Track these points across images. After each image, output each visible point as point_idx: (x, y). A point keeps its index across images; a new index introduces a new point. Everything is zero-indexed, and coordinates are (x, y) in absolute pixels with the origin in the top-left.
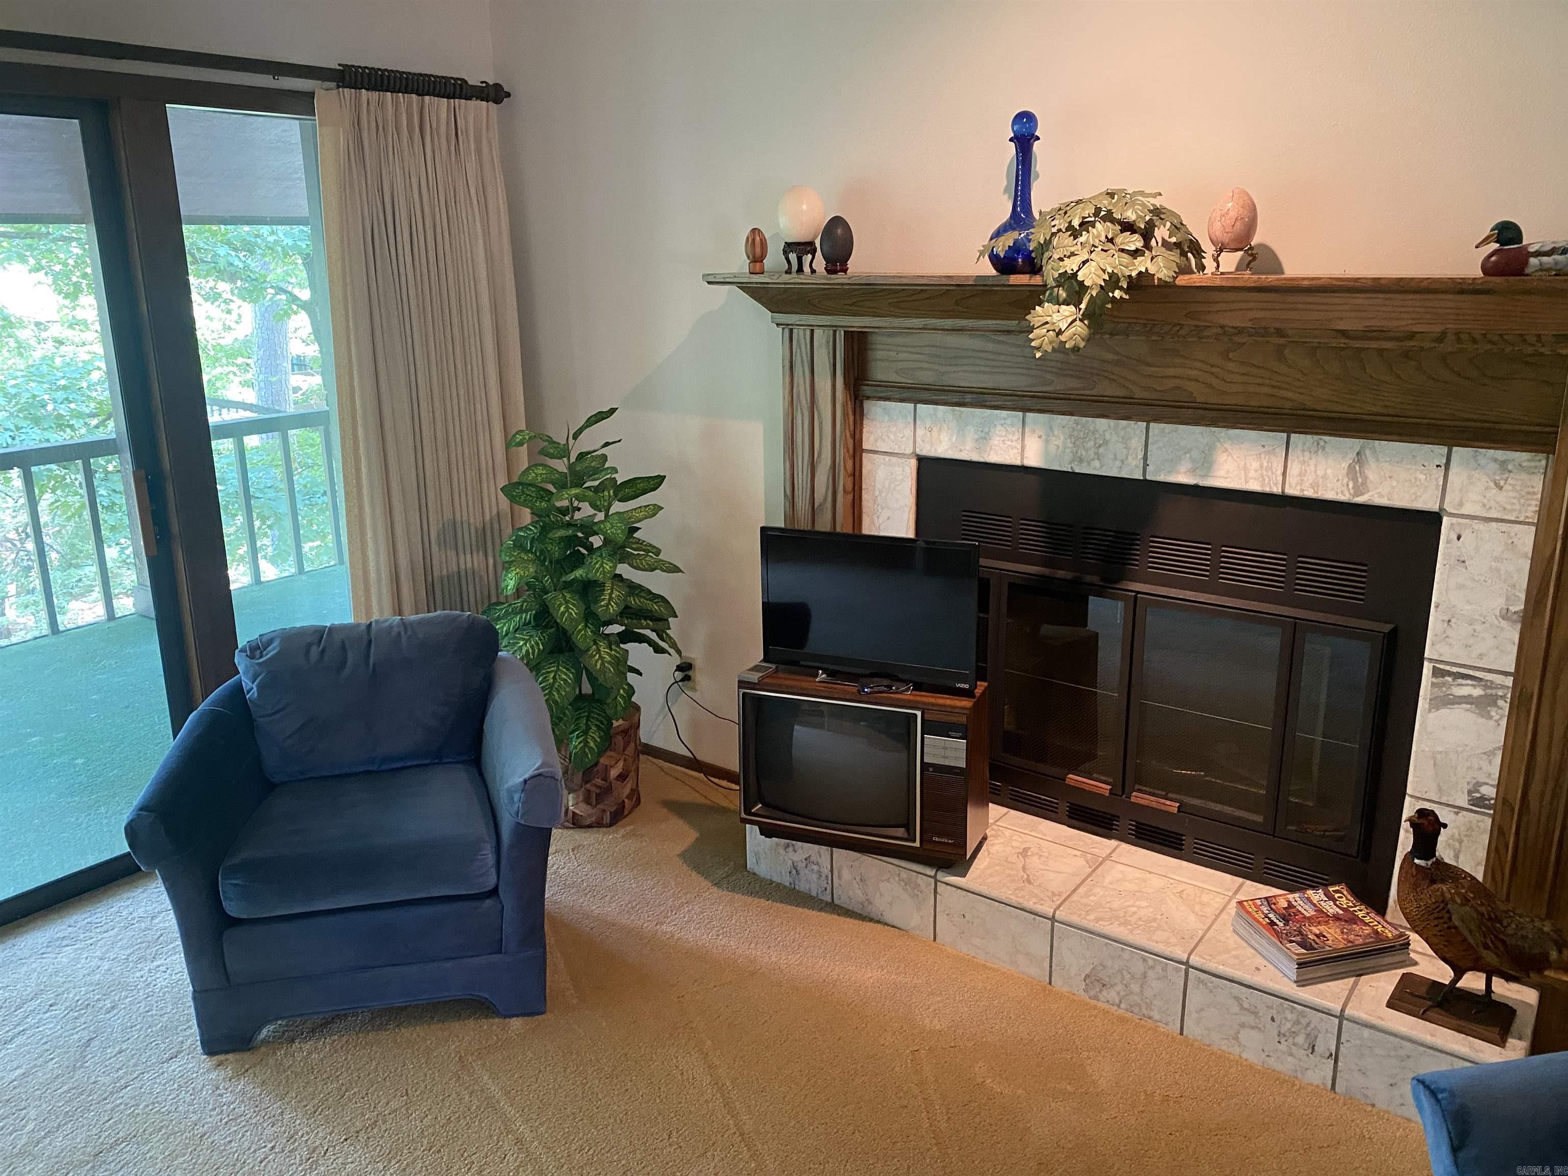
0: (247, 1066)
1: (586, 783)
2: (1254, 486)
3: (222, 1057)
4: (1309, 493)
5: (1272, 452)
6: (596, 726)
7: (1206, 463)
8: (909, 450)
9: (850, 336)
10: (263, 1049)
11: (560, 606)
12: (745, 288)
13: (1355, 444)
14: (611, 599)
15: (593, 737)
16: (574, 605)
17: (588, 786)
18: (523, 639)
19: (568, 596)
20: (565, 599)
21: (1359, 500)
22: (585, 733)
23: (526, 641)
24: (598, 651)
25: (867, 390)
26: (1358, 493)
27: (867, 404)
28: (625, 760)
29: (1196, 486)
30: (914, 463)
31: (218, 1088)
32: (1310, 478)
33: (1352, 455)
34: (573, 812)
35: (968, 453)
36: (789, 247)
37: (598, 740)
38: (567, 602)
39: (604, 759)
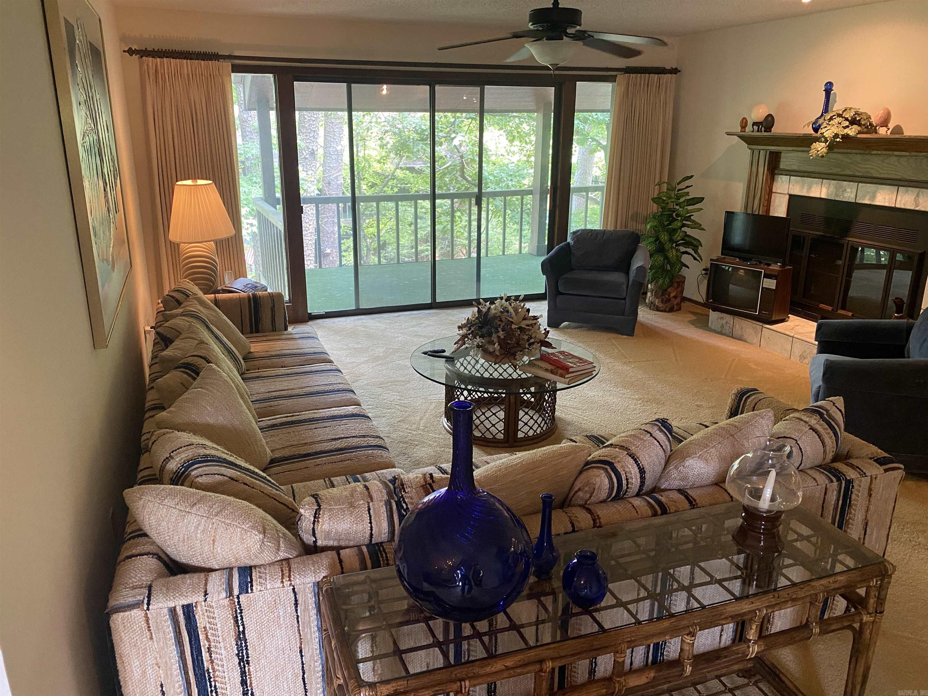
2: (887, 204)
4: (903, 207)
5: (893, 193)
7: (874, 197)
8: (786, 192)
9: (771, 153)
12: (741, 137)
13: (916, 190)
15: (667, 281)
17: (663, 298)
21: (917, 209)
24: (672, 252)
25: (776, 171)
26: (916, 206)
27: (776, 176)
28: (677, 292)
29: (870, 205)
30: (787, 196)
32: (903, 202)
33: (916, 194)
34: (658, 305)
35: (804, 193)
36: (754, 124)
37: (669, 283)
39: (669, 290)
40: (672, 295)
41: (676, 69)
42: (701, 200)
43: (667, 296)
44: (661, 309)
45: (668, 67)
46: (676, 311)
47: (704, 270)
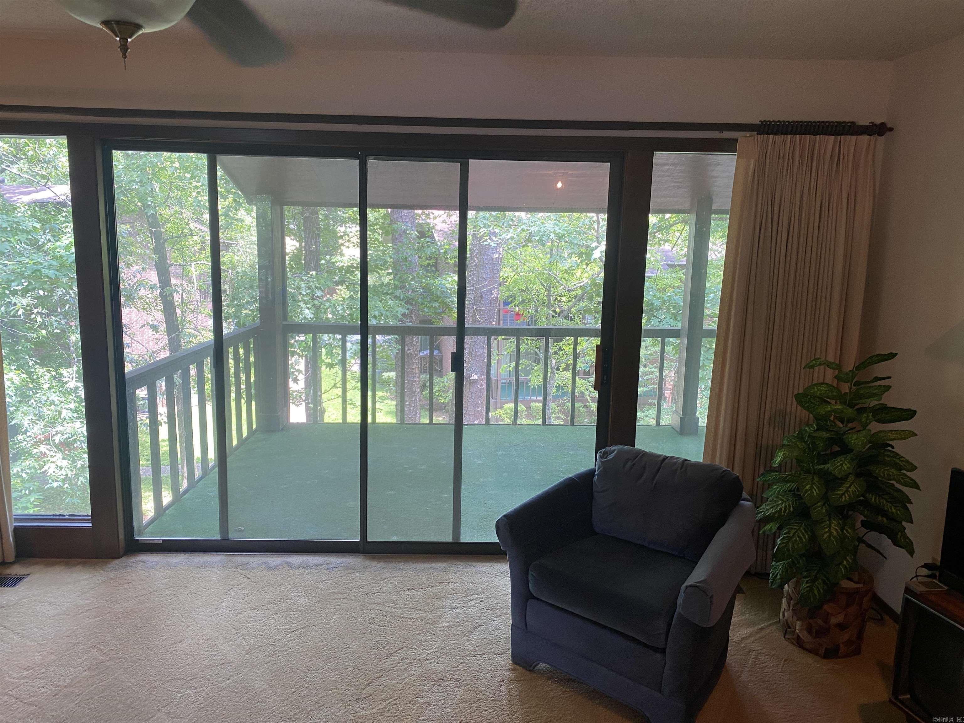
0: (522, 679)
1: (810, 618)
3: (517, 667)
6: (822, 580)
10: (535, 675)
11: (807, 484)
14: (847, 491)
15: (817, 588)
16: (818, 488)
17: (811, 621)
18: (782, 500)
19: (816, 479)
20: (812, 481)
22: (814, 581)
23: (783, 502)
24: (830, 526)
28: (846, 615)
31: (503, 681)
34: (798, 635)
37: (822, 591)
38: (813, 483)
39: (825, 607)
40: (834, 621)
41: (883, 124)
42: (910, 414)
43: (820, 622)
44: (807, 647)
45: (864, 121)
46: (846, 656)
47: (926, 566)
